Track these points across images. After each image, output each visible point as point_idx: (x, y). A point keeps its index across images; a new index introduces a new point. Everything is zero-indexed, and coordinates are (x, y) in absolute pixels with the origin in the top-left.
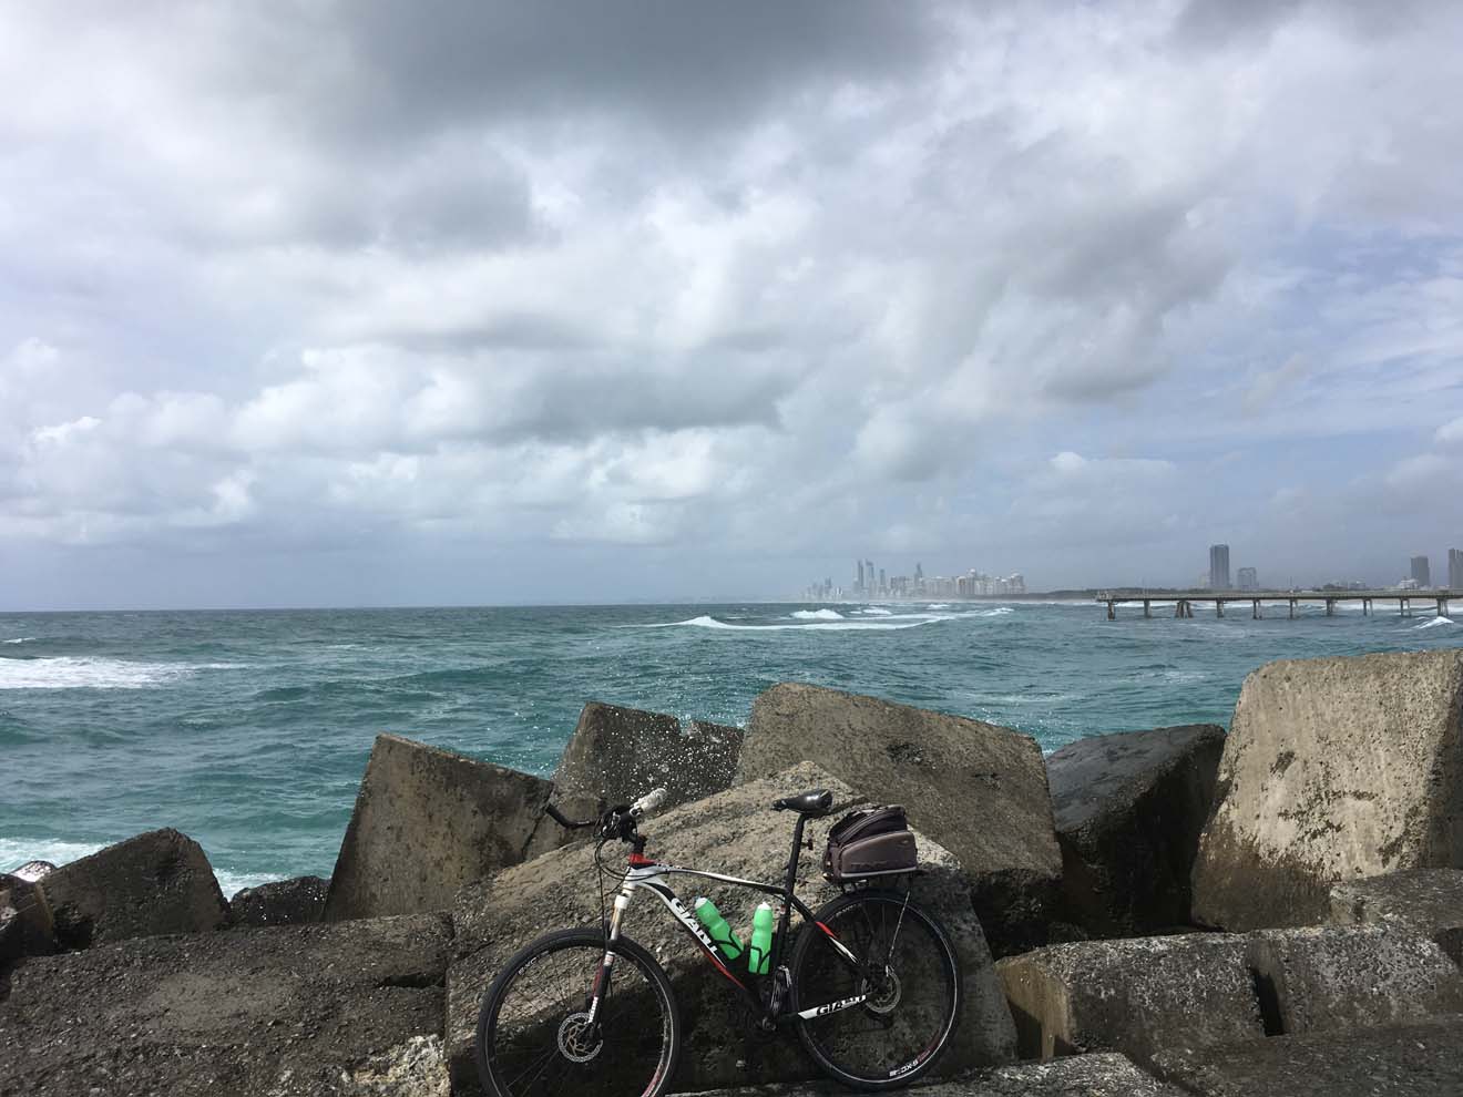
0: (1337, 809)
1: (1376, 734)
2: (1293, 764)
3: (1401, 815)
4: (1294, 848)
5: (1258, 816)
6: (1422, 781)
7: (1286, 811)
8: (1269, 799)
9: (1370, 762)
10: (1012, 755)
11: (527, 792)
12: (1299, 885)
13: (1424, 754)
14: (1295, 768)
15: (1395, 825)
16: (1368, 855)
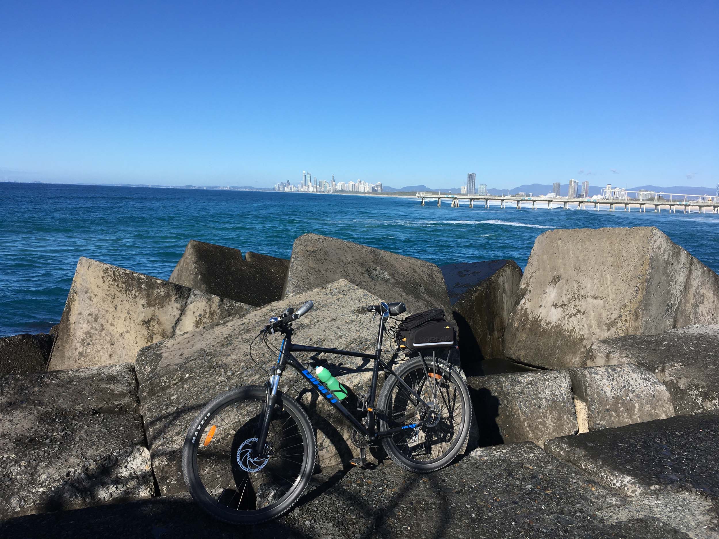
0: (583, 304)
1: (606, 267)
2: (561, 281)
3: (618, 308)
4: (559, 322)
5: (541, 306)
6: (630, 291)
7: (556, 304)
8: (547, 297)
9: (602, 281)
10: (428, 275)
11: (176, 294)
12: (562, 340)
13: (631, 278)
14: (562, 283)
15: (614, 312)
16: (599, 326)
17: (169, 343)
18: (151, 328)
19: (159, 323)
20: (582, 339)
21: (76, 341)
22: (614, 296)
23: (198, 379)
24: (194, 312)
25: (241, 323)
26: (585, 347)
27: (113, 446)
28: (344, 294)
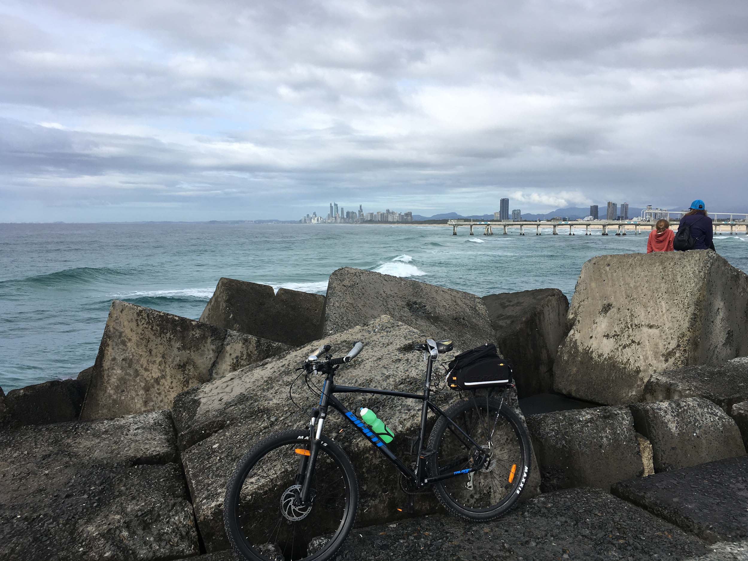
0: (638, 333)
1: (660, 294)
2: (612, 310)
3: (675, 337)
4: (613, 353)
5: (591, 337)
6: (687, 319)
7: (608, 334)
8: (598, 328)
9: (656, 309)
10: (471, 307)
11: (212, 335)
12: (616, 373)
13: (688, 305)
14: (613, 312)
15: (672, 342)
16: (656, 358)
17: (207, 388)
18: (186, 372)
19: (195, 367)
20: (638, 371)
21: (110, 388)
22: (670, 325)
23: (240, 426)
24: (230, 354)
25: (281, 365)
26: (642, 379)
27: (154, 500)
28: (387, 332)
